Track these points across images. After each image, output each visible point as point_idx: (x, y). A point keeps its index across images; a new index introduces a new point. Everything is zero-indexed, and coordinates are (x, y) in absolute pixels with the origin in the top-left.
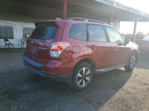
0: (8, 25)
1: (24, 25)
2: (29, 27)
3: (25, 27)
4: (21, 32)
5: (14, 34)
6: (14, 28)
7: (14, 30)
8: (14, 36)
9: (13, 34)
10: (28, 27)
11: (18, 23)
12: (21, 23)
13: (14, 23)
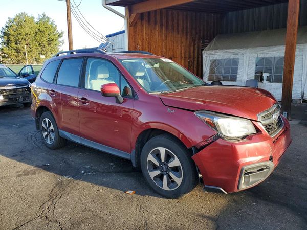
0: (232, 57)
1: (259, 52)
2: (271, 56)
3: (260, 57)
4: (251, 68)
5: (238, 71)
6: (240, 61)
7: (240, 65)
8: (238, 76)
9: (237, 73)
10: (268, 55)
11: (248, 50)
12: (254, 50)
13: (242, 51)
